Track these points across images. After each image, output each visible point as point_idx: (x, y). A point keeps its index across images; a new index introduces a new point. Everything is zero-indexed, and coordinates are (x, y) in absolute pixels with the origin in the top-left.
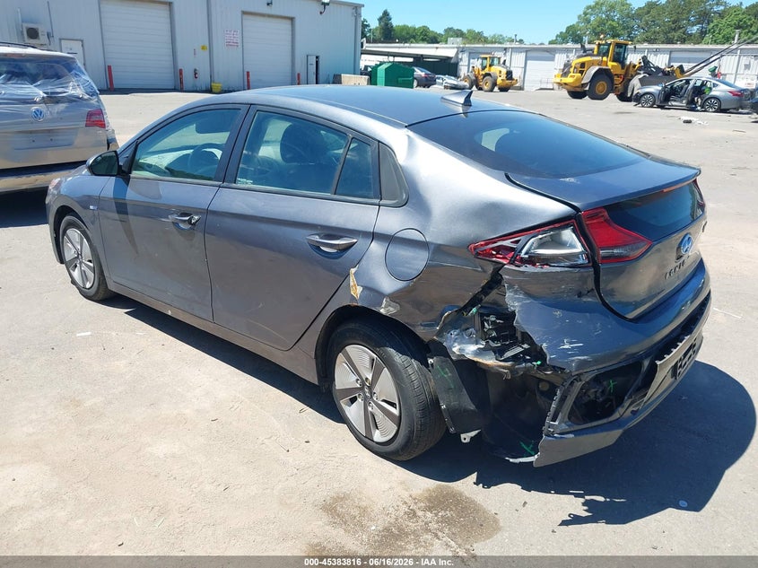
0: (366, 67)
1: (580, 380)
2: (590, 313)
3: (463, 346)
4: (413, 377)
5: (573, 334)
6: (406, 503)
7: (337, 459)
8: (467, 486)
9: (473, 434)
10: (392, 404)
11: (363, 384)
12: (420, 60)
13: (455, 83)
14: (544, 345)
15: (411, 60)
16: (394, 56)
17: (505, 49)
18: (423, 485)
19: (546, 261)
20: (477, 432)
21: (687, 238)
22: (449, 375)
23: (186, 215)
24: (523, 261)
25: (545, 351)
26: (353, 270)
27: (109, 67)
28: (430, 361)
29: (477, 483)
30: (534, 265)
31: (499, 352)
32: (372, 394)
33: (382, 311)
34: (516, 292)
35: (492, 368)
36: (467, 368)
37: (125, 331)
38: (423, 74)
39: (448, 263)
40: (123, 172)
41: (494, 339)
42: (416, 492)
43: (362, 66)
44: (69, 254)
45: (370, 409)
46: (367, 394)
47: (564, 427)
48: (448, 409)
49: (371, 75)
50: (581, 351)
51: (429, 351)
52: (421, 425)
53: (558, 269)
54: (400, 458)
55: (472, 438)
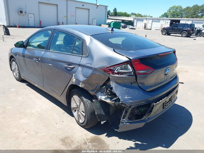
0: (108, 23)
1: (131, 108)
2: (134, 89)
3: (101, 97)
4: (88, 105)
5: (128, 94)
6: (85, 140)
7: (69, 127)
8: (103, 137)
9: (104, 122)
10: (84, 112)
11: (77, 106)
12: (123, 21)
13: (132, 27)
14: (120, 97)
15: (121, 21)
16: (116, 20)
17: (147, 19)
18: (91, 135)
19: (122, 73)
20: (106, 121)
21: (168, 69)
22: (98, 105)
23: (37, 58)
24: (116, 73)
25: (120, 98)
26: (74, 74)
27: (41, 21)
28: (93, 100)
29: (106, 136)
30: (119, 75)
31: (111, 99)
32: (79, 109)
33: (80, 86)
34: (113, 82)
35: (109, 103)
36: (103, 103)
37: (24, 89)
38: (123, 25)
39: (97, 73)
40: (25, 47)
41: (109, 95)
42: (88, 137)
43: (107, 22)
44: (13, 69)
45: (79, 113)
46: (78, 109)
47: (126, 121)
48: (97, 114)
49: (109, 25)
50: (130, 99)
51: (93, 97)
52: (90, 118)
53: (125, 76)
54: (86, 128)
55: (104, 123)
